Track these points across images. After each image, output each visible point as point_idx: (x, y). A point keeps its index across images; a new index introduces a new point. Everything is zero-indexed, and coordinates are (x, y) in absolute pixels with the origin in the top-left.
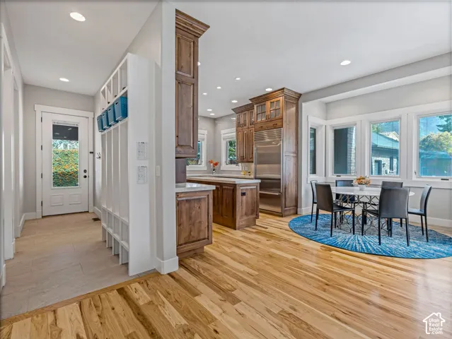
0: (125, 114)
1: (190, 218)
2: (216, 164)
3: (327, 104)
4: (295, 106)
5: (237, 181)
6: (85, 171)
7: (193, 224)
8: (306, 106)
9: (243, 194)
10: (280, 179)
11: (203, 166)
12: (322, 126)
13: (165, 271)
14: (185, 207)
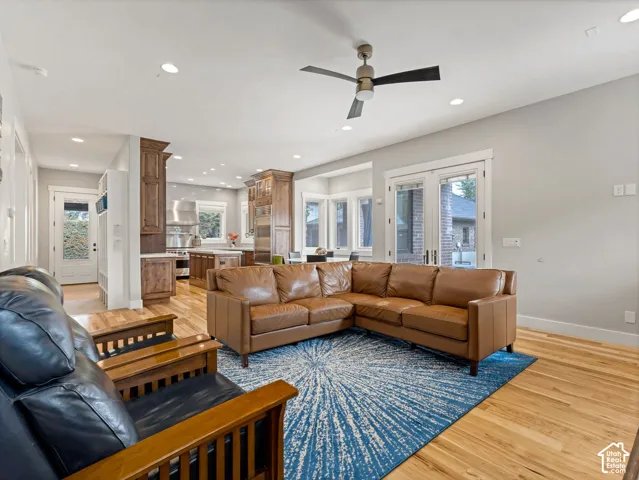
0: (106, 207)
1: (156, 275)
2: (236, 237)
3: (329, 180)
4: (288, 184)
5: (215, 252)
6: (95, 245)
7: (158, 280)
8: (298, 184)
9: (222, 263)
10: (269, 252)
11: (223, 239)
12: (323, 200)
13: (132, 308)
14: (151, 268)
